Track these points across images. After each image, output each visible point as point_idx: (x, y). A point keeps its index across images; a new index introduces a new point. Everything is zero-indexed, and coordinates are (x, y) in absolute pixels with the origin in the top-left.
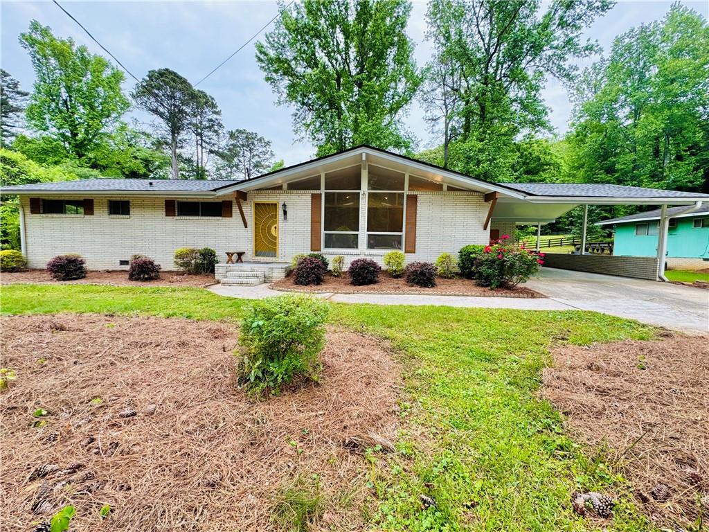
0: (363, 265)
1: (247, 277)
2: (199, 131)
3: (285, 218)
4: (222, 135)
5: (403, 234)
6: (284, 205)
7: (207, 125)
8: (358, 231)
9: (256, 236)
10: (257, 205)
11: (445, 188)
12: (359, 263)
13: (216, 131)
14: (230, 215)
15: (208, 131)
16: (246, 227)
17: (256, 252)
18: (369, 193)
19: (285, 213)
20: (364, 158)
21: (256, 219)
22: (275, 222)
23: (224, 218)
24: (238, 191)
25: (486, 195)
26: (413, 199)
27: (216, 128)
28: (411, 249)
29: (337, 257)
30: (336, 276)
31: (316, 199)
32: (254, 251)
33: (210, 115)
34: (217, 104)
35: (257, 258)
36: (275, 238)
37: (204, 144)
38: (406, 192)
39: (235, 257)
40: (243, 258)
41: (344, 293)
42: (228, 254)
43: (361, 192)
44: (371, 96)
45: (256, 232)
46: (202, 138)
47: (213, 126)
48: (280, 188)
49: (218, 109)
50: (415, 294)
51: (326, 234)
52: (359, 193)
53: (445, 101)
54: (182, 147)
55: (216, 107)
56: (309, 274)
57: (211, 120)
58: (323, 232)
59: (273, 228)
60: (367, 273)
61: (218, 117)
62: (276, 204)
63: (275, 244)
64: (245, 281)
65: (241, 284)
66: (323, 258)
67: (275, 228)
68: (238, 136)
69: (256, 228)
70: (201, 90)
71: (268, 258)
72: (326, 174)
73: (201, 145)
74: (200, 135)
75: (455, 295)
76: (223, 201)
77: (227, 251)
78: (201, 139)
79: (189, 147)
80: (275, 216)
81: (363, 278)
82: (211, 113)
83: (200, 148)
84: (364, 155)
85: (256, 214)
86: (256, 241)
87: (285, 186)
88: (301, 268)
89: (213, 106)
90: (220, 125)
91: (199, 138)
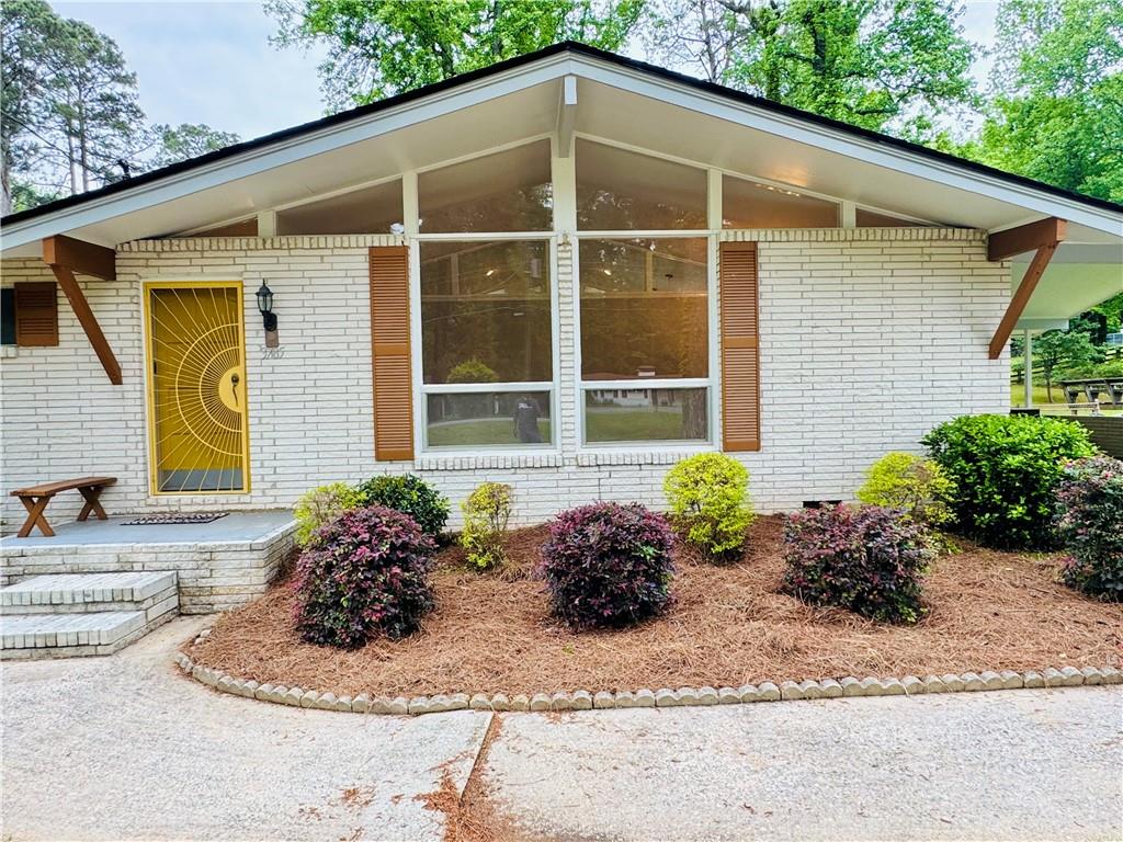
0: (614, 539)
1: (91, 605)
2: (76, 123)
3: (272, 343)
4: (139, 134)
5: (713, 381)
6: (265, 292)
7: (99, 109)
8: (550, 379)
9: (159, 413)
10: (162, 297)
11: (848, 216)
12: (593, 530)
13: (121, 126)
14: (49, 336)
15: (100, 125)
16: (116, 379)
17: (163, 473)
18: (582, 242)
19: (270, 322)
20: (571, 98)
21: (156, 347)
22: (235, 358)
23: (24, 351)
24: (59, 239)
25: (991, 237)
26: (741, 259)
27: (123, 117)
28: (744, 437)
29: (479, 481)
30: (480, 570)
31: (386, 264)
32: (152, 471)
33: (105, 84)
34: (124, 57)
35: (165, 498)
36: (235, 419)
37: (90, 160)
38: (717, 231)
39: (66, 504)
40: (109, 502)
41: (544, 709)
42: (26, 498)
43: (554, 237)
44: (529, 15)
45: (158, 398)
46: (83, 142)
47: (113, 112)
48: (248, 229)
49: (127, 70)
50: (900, 692)
51: (431, 396)
52: (544, 244)
53: (707, 43)
54: (26, 167)
55: (119, 65)
56: (363, 591)
57: (109, 98)
58: (420, 389)
59: (225, 385)
60: (633, 575)
61: (128, 89)
62: (232, 292)
63: (235, 442)
64: (68, 627)
65: (49, 649)
66: (423, 489)
67: (235, 380)
68: (186, 142)
69: (158, 384)
70: (77, 20)
71: (210, 497)
72: (420, 176)
73: (82, 162)
74: (80, 135)
75: (1085, 683)
76: (17, 284)
77: (19, 487)
78: (83, 148)
79: (48, 168)
80: (233, 336)
81: (615, 599)
82: (108, 79)
83: (78, 169)
84: (570, 87)
85: (156, 328)
86: (160, 430)
87: (267, 223)
88: (329, 568)
89: (112, 61)
90: (136, 112)
91: (76, 142)
